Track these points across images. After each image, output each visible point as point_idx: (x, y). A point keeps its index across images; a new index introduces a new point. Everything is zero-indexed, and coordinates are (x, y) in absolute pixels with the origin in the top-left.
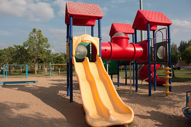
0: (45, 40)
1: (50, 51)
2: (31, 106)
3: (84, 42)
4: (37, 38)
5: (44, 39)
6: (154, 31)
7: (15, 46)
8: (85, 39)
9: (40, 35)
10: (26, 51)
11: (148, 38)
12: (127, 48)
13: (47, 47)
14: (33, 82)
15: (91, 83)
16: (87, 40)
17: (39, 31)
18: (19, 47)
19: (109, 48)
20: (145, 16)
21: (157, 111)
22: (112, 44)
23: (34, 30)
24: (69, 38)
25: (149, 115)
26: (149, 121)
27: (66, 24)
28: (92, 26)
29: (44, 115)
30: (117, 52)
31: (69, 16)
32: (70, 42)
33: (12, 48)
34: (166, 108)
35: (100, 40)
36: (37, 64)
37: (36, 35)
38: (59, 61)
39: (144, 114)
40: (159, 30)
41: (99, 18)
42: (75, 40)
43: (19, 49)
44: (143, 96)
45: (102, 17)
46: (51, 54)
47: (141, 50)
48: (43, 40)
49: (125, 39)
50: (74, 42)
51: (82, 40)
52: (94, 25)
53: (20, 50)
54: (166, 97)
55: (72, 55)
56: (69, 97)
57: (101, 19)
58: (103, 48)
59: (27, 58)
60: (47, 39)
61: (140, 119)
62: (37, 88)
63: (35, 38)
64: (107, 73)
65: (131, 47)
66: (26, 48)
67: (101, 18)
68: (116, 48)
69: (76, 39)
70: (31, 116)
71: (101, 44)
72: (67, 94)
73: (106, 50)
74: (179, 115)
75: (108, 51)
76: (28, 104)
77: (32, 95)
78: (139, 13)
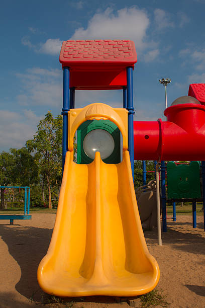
3: (92, 118)
7: (13, 151)
10: (33, 160)
16: (98, 114)
23: (49, 117)
24: (63, 114)
31: (63, 67)
32: (63, 120)
33: (6, 154)
37: (51, 126)
51: (88, 115)
53: (21, 160)
55: (67, 149)
73: (147, 137)
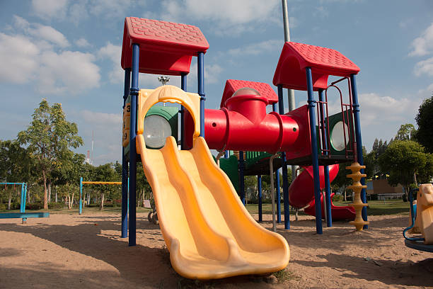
0: (71, 129)
1: (81, 158)
2: (30, 253)
3: (166, 101)
4: (50, 122)
5: (70, 126)
6: (320, 90)
8: (167, 95)
9: (59, 117)
10: (25, 153)
11: (310, 101)
12: (262, 123)
13: (76, 145)
14: (37, 216)
15: (183, 189)
16: (172, 97)
17: (55, 108)
18: (7, 144)
19: (221, 122)
20: (300, 53)
21: (341, 254)
22: (230, 113)
23: (43, 105)
24: (131, 94)
25: (324, 260)
26: (328, 270)
27: (123, 67)
28: (183, 74)
29: (64, 266)
30: (241, 132)
31: (132, 44)
32: (132, 102)
34: (361, 249)
35: (201, 99)
36: (50, 188)
38: (102, 177)
39: (312, 259)
40: (333, 84)
41: (199, 51)
42: (144, 96)
43: (7, 149)
44: (303, 235)
45: (206, 49)
46: (84, 163)
47: (294, 129)
48: (67, 127)
49: (257, 102)
50: (142, 101)
51: (162, 97)
52: (188, 72)
53: (9, 153)
54: (357, 233)
55: (136, 132)
56: (127, 239)
57: (204, 53)
58: (209, 121)
59: (25, 170)
60: (75, 126)
61: (305, 268)
62: (47, 227)
63: (47, 123)
64: (218, 167)
65: (271, 120)
66: (25, 146)
67: (203, 50)
68: (239, 121)
69: (146, 94)
70: (27, 268)
71: (203, 112)
72: (121, 235)
73: (214, 125)
74: (395, 260)
75: (221, 129)
76: (22, 249)
77: (34, 236)
78: (287, 49)
